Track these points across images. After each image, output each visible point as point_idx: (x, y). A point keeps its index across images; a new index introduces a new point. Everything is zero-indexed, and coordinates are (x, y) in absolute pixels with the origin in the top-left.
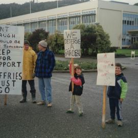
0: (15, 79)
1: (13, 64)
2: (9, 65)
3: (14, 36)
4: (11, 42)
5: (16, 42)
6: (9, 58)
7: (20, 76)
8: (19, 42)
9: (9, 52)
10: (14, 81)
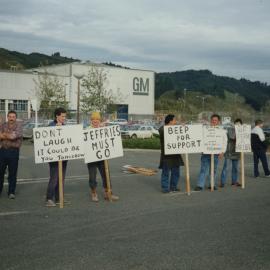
3: (69, 141)
4: (66, 150)
5: (73, 148)
8: (77, 149)
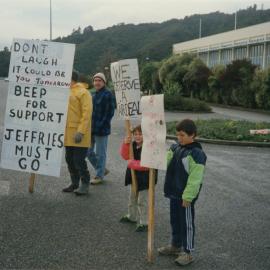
0: (50, 146)
1: (50, 117)
2: (42, 117)
6: (43, 104)
7: (59, 140)
9: (43, 92)
10: (48, 149)
